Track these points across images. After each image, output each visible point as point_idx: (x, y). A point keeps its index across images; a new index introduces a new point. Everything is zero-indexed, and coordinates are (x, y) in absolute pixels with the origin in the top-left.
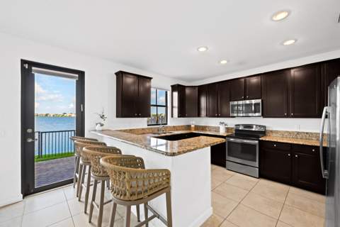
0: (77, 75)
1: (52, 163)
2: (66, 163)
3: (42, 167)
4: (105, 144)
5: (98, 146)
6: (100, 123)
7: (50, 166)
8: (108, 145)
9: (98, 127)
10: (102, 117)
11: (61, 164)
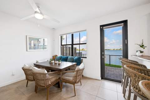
0: (123, 24)
1: (114, 69)
2: (119, 71)
3: (110, 69)
4: (145, 67)
5: (138, 67)
6: (140, 51)
7: (112, 70)
8: (148, 68)
9: (138, 54)
10: (142, 46)
11: (117, 70)
